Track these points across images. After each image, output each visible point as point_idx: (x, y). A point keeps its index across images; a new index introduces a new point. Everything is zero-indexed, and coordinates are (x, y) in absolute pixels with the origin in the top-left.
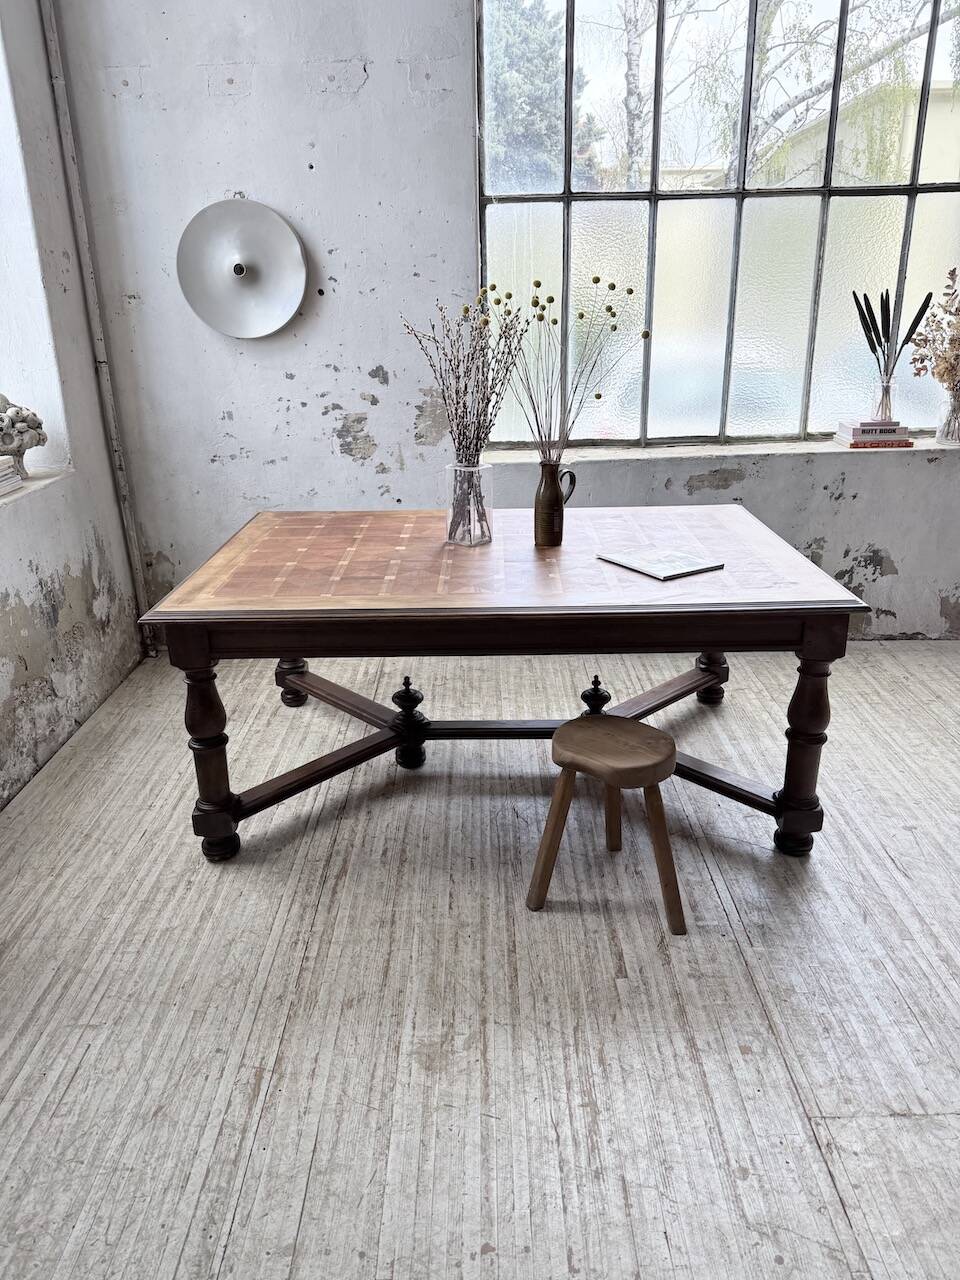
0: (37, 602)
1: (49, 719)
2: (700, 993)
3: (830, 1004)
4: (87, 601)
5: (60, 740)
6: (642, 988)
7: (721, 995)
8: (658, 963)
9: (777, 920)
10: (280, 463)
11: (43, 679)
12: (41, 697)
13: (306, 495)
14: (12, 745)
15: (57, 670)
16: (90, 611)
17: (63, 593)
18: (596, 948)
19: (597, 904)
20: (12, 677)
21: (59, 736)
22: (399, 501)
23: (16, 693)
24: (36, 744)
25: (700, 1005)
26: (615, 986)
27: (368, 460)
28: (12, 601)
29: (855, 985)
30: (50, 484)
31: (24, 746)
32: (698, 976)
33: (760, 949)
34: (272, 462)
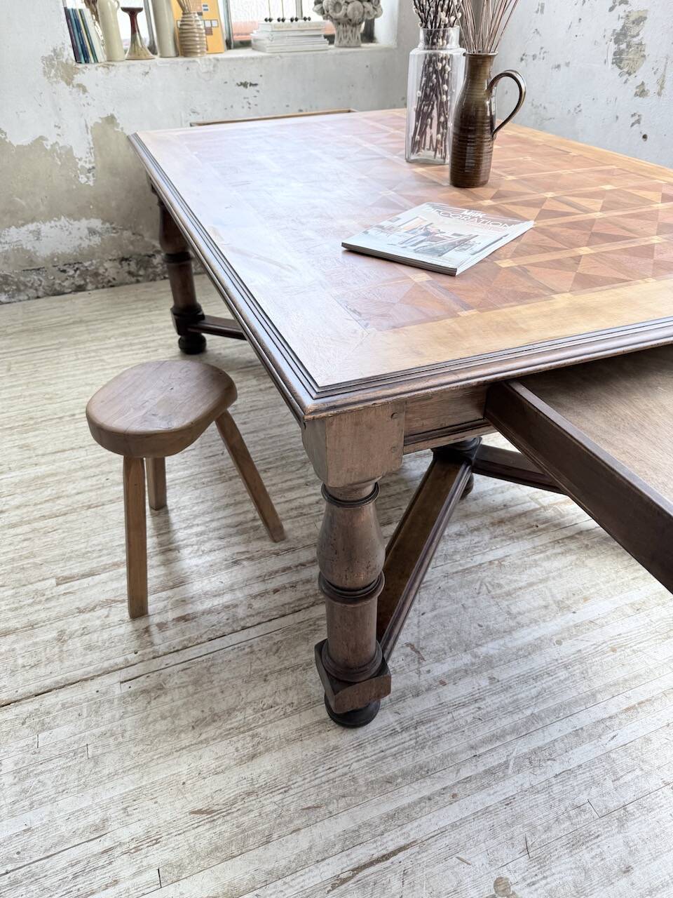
2: (35, 644)
3: (18, 771)
6: (43, 599)
7: (32, 661)
8: (77, 604)
9: (179, 703)
10: (563, 68)
13: (572, 111)
18: (100, 556)
19: (171, 543)
22: (645, 137)
25: (15, 646)
26: (43, 580)
27: (633, 76)
29: (54, 801)
30: (350, 52)
32: (61, 638)
33: (118, 690)
34: (558, 66)
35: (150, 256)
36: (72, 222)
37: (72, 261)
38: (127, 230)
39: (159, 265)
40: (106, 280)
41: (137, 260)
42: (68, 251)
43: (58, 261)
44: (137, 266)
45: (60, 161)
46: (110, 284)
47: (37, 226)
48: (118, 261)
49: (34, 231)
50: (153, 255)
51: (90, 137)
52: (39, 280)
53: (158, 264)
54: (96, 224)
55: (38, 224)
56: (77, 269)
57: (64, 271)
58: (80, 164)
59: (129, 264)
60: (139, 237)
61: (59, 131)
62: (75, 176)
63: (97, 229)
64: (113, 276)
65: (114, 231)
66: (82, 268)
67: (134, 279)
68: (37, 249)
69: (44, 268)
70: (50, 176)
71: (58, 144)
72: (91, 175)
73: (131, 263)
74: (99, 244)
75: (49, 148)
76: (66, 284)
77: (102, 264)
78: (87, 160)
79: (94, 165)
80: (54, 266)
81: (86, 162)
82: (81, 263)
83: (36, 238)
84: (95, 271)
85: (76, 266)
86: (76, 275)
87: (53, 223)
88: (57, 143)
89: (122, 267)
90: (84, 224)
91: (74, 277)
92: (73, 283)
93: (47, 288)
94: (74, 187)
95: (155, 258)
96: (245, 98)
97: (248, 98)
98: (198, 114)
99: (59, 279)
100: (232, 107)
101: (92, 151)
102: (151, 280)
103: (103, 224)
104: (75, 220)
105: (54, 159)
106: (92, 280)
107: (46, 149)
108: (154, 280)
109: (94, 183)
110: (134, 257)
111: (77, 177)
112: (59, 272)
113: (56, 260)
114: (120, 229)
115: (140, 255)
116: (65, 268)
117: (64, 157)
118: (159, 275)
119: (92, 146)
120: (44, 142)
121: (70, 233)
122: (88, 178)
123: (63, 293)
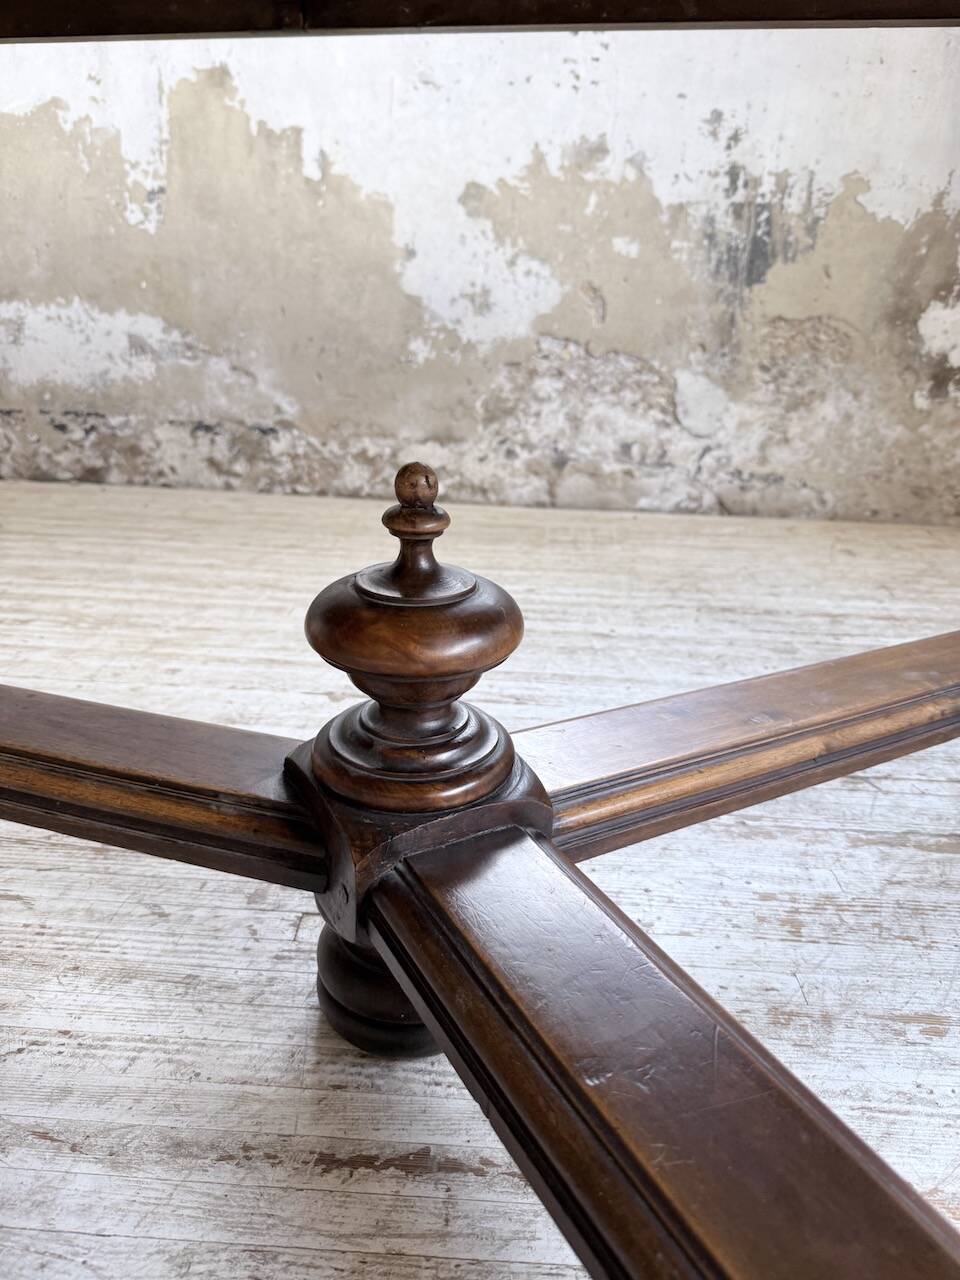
0: (703, 210)
1: (626, 448)
4: (901, 292)
5: (643, 502)
11: (646, 367)
12: (629, 396)
14: (495, 426)
15: (707, 374)
16: (904, 316)
17: (811, 230)
20: (545, 308)
21: (645, 493)
23: (547, 345)
24: (561, 462)
28: (613, 168)
31: (527, 446)
35: (265, 431)
36: (95, 314)
37: (82, 408)
38: (218, 355)
39: (285, 459)
40: (154, 469)
41: (233, 434)
42: (77, 381)
43: (52, 402)
44: (231, 449)
45: (90, 162)
46: (162, 480)
47: (19, 310)
48: (189, 429)
49: (10, 321)
50: (272, 431)
51: (164, 114)
52: (6, 437)
53: (282, 454)
54: (151, 328)
55: (21, 306)
56: (93, 428)
57: (62, 428)
58: (133, 176)
59: (213, 442)
60: (245, 380)
61: (96, 91)
62: (118, 204)
63: (150, 341)
64: (170, 462)
65: (189, 354)
66: (103, 430)
67: (219, 480)
68: (12, 364)
69: (20, 412)
70: (61, 197)
71: (91, 122)
72: (152, 206)
73: (218, 439)
74: (150, 378)
75: (68, 127)
76: (63, 458)
77: (149, 427)
78: (151, 169)
79: (163, 183)
80: (43, 412)
81: (146, 173)
82: (103, 416)
83: (11, 338)
84: (133, 441)
85: (92, 421)
86: (87, 444)
87: (53, 310)
88: (87, 118)
89: (195, 445)
90: (123, 322)
91: (82, 447)
92: (78, 461)
93: (21, 461)
94: (112, 230)
95: (277, 439)
96: (566, 61)
97: (575, 62)
98: (437, 87)
99: (49, 443)
100: (528, 80)
101: (164, 148)
102: (262, 491)
103: (165, 331)
104: (102, 310)
105: (75, 156)
106: (123, 461)
107: (61, 129)
108: (267, 490)
109: (158, 228)
110: (228, 425)
111: (121, 207)
112: (50, 428)
113: (47, 397)
114: (204, 351)
115: (241, 423)
116: (64, 420)
117: (98, 153)
118: (281, 483)
119: (166, 136)
120: (60, 113)
121: (88, 340)
122: (146, 214)
123: (54, 479)
